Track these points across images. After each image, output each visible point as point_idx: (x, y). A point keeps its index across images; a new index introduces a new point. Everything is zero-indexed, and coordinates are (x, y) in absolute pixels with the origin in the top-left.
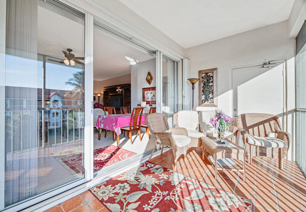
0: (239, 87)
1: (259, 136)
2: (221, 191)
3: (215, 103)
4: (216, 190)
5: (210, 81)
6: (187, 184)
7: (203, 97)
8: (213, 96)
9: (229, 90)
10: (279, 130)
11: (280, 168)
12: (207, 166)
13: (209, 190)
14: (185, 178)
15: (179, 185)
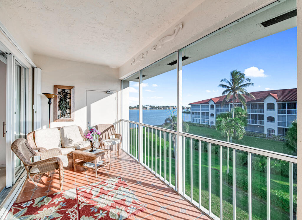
0: (92, 105)
1: (106, 139)
2: (105, 181)
3: (72, 118)
4: (102, 182)
5: (67, 97)
6: (83, 191)
7: (59, 113)
8: (70, 112)
9: (84, 107)
10: (115, 133)
11: (118, 155)
12: (82, 174)
13: (99, 185)
14: (77, 189)
15: (78, 195)
